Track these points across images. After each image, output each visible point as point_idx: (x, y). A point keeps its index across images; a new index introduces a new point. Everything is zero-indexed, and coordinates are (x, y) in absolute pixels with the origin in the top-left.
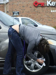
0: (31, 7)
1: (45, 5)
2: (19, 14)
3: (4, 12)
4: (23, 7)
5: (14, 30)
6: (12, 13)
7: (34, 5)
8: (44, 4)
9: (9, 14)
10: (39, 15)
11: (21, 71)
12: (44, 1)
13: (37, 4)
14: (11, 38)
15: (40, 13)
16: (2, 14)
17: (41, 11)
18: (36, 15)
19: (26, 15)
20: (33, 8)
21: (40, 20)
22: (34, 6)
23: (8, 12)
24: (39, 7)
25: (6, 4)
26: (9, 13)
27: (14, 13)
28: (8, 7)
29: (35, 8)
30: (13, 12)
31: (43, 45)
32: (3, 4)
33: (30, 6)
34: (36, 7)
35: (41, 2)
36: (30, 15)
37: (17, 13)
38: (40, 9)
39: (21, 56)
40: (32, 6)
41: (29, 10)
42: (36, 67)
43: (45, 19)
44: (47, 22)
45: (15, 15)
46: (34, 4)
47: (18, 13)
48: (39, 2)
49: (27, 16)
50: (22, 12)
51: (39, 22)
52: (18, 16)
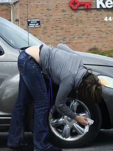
0: (63, 11)
1: (92, 7)
2: (39, 24)
3: (10, 20)
4: (48, 10)
5: (30, 57)
6: (27, 22)
7: (71, 7)
9: (20, 25)
10: (80, 26)
11: (43, 139)
14: (23, 72)
15: (81, 22)
17: (84, 19)
18: (75, 26)
19: (54, 26)
20: (69, 12)
21: (82, 36)
22: (69, 8)
23: (17, 20)
25: (14, 4)
26: (20, 23)
27: (29, 23)
28: (19, 10)
29: (73, 13)
30: (29, 20)
31: (89, 85)
32: (8, 4)
33: (62, 9)
34: (75, 10)
37: (35, 23)
38: (82, 14)
39: (43, 108)
40: (67, 8)
41: (60, 17)
42: (74, 131)
43: (92, 35)
44: (96, 41)
45: (32, 25)
46: (69, 4)
47: (38, 22)
48: (80, 1)
49: (57, 28)
50: (46, 21)
51: (81, 41)
52: (38, 29)
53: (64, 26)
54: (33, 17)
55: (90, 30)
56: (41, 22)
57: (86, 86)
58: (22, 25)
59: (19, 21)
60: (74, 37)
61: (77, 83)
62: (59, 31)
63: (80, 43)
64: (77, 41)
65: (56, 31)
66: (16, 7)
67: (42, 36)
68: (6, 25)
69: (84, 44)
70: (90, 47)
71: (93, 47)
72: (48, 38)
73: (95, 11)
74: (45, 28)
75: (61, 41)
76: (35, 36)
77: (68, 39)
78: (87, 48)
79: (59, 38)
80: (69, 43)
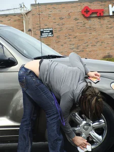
0: (76, 19)
1: (105, 15)
2: (52, 34)
3: (23, 31)
4: (61, 19)
6: (39, 32)
7: (84, 15)
8: (102, 11)
9: (33, 35)
10: (94, 33)
12: (103, 7)
13: (89, 11)
15: (95, 30)
16: (19, 34)
17: (97, 27)
18: (88, 34)
19: (67, 34)
20: (82, 20)
21: (95, 44)
22: (82, 16)
23: (30, 30)
24: (92, 19)
25: (26, 14)
26: (33, 33)
27: (42, 32)
28: (31, 20)
29: (86, 21)
30: (41, 30)
32: (20, 15)
33: (74, 17)
34: (88, 18)
35: (96, 9)
36: (76, 35)
37: (48, 33)
38: (95, 22)
40: (79, 16)
41: (73, 26)
43: (106, 43)
44: (109, 48)
45: (44, 35)
46: (82, 12)
47: (51, 31)
48: (93, 9)
49: (70, 37)
50: (59, 30)
51: (94, 48)
52: (51, 38)
53: (78, 34)
54: (46, 27)
55: (104, 37)
56: (54, 31)
57: (86, 98)
58: (35, 35)
59: (32, 32)
60: (88, 45)
61: (77, 98)
62: (72, 40)
63: (94, 51)
64: (91, 49)
65: (69, 40)
66: (29, 17)
67: (55, 46)
68: (18, 35)
69: (98, 52)
70: (105, 55)
71: (107, 54)
72: (61, 47)
73: (108, 18)
74: (58, 37)
75: (74, 50)
76: (48, 45)
77: (82, 47)
78: (102, 55)
79: (73, 47)
80: (83, 51)
